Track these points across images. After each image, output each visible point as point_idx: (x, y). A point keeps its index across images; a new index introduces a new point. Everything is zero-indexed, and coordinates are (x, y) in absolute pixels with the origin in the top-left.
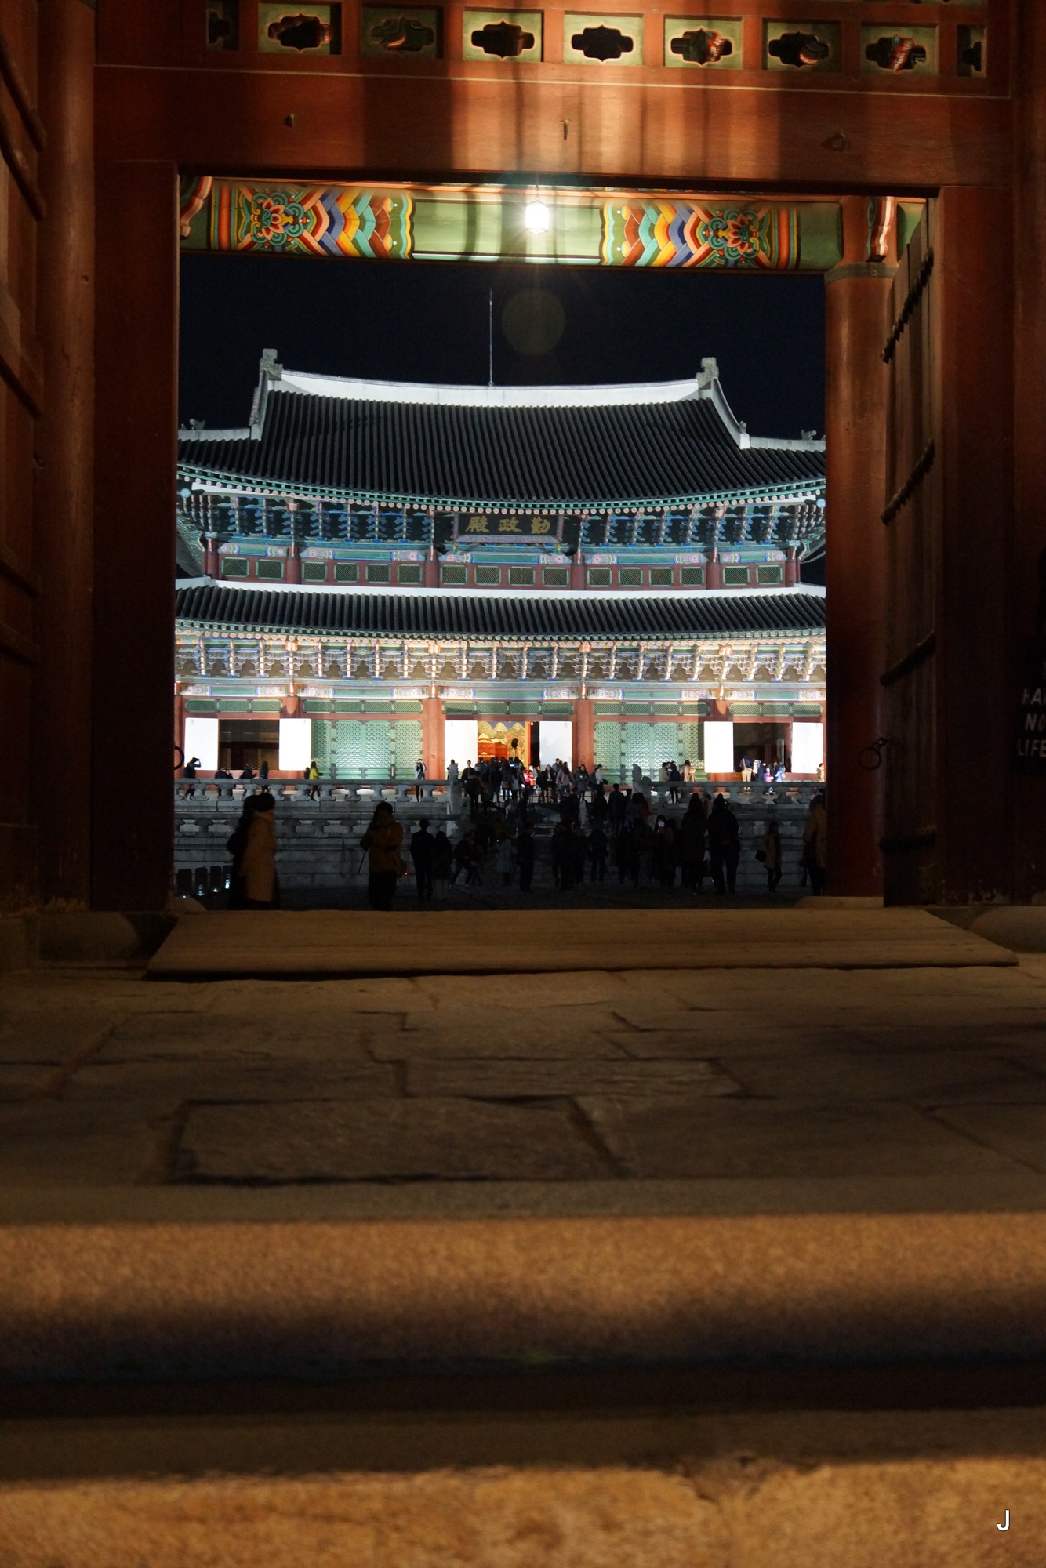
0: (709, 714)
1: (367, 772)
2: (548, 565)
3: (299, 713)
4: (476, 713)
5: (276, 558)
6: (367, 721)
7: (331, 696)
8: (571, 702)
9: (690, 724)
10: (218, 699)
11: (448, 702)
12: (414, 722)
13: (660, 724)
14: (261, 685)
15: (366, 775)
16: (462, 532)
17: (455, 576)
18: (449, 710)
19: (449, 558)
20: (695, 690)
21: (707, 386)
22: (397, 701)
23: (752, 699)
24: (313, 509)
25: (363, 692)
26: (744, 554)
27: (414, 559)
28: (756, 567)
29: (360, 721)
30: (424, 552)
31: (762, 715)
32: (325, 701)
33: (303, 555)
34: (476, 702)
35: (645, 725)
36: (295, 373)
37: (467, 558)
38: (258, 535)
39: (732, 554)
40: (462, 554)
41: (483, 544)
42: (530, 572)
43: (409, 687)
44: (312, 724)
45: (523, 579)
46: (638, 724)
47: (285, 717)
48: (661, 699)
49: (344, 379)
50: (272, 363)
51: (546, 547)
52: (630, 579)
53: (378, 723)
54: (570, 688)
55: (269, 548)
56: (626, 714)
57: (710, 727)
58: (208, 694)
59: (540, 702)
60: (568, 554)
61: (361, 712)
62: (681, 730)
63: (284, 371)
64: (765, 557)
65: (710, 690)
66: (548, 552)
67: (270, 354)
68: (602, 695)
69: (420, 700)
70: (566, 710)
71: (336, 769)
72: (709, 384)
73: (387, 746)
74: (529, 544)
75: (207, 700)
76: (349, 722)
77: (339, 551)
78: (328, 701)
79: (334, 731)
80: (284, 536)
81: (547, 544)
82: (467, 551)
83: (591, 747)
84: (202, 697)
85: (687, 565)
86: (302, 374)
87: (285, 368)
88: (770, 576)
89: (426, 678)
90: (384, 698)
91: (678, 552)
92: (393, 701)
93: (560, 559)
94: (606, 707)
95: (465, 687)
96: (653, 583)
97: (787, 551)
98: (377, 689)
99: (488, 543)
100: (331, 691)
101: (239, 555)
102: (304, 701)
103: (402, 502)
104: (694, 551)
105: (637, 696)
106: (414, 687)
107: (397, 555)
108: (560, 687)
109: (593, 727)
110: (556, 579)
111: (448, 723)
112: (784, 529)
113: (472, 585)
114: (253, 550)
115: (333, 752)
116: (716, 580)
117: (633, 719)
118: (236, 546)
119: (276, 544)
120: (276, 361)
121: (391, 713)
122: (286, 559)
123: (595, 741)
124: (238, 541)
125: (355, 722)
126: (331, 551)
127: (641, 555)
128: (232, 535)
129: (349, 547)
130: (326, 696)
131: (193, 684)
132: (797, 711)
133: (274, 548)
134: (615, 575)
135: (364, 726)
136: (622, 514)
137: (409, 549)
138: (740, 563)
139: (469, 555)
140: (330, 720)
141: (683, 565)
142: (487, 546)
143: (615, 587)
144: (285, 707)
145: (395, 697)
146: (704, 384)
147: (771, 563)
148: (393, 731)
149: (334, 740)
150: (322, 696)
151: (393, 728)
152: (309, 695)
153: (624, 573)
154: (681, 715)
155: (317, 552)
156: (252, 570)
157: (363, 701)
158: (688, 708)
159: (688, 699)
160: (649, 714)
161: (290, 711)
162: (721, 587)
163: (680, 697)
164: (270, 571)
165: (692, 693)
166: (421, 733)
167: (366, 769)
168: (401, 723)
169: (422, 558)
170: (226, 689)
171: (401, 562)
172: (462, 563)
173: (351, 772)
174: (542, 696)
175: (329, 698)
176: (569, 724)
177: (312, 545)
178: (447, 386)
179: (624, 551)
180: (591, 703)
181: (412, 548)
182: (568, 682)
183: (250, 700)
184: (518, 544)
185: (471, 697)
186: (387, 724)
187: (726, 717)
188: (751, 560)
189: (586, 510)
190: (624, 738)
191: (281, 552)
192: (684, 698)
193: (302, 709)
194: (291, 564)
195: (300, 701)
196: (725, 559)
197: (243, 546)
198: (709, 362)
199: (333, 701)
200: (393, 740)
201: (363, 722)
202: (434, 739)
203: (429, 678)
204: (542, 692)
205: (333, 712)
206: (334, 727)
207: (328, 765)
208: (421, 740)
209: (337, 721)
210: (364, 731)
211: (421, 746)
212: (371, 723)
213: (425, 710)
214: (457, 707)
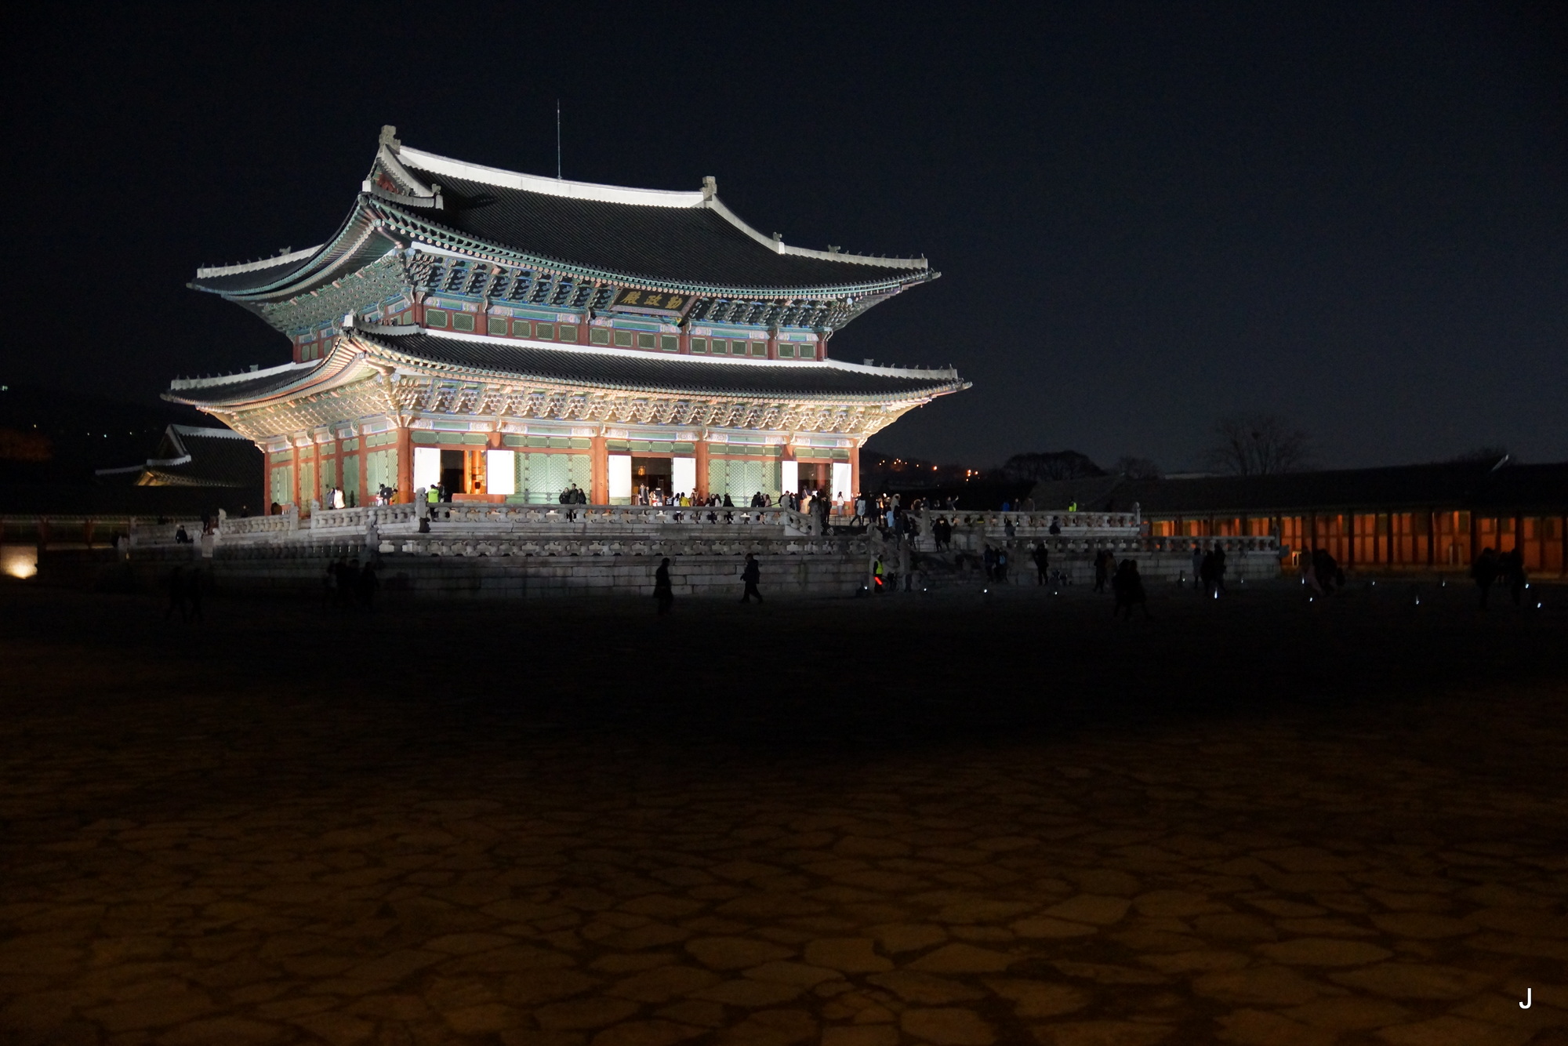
0: (781, 456)
1: (551, 497)
2: (665, 333)
3: (502, 447)
4: (628, 450)
5: (468, 313)
6: (552, 454)
7: (525, 432)
8: (693, 442)
9: (770, 463)
10: (438, 432)
11: (609, 440)
12: (586, 456)
13: (751, 462)
14: (474, 421)
16: (618, 302)
17: (601, 338)
18: (610, 446)
19: (598, 322)
20: (774, 436)
21: (710, 199)
22: (573, 439)
23: (808, 444)
24: (506, 275)
25: (549, 430)
26: (793, 334)
27: (572, 321)
28: (799, 345)
29: (547, 454)
30: (581, 315)
31: (814, 456)
32: (520, 436)
33: (490, 311)
34: (629, 441)
35: (741, 462)
36: (411, 149)
37: (610, 323)
38: (454, 292)
39: (785, 334)
40: (606, 320)
41: (621, 313)
42: (652, 338)
43: (583, 427)
44: (515, 456)
45: (647, 343)
46: (736, 461)
47: (490, 449)
48: (753, 443)
49: (449, 159)
50: (393, 139)
51: (665, 319)
52: (719, 348)
53: (559, 456)
54: (693, 432)
55: (464, 304)
56: (730, 453)
57: (785, 463)
58: (431, 428)
59: (673, 442)
60: (679, 326)
61: (548, 447)
62: (764, 466)
63: (401, 147)
64: (806, 338)
65: (783, 437)
66: (666, 323)
67: (389, 131)
68: (715, 439)
69: (590, 438)
70: (689, 450)
71: (529, 494)
72: (711, 196)
73: (566, 475)
74: (652, 316)
75: (428, 432)
76: (538, 455)
77: (518, 310)
78: (523, 437)
79: (527, 462)
80: (475, 295)
81: (666, 316)
82: (611, 317)
83: (707, 479)
84: (425, 430)
85: (758, 340)
87: (403, 144)
88: (805, 352)
89: (595, 420)
90: (564, 435)
91: (752, 330)
92: (570, 438)
93: (674, 329)
94: (716, 447)
95: (622, 429)
96: (734, 352)
97: (820, 334)
98: (560, 428)
99: (625, 313)
100: (526, 428)
101: (440, 308)
102: (504, 436)
103: (579, 274)
104: (762, 330)
105: (737, 440)
106: (587, 427)
107: (561, 317)
108: (688, 431)
109: (708, 464)
110: (669, 345)
111: (611, 457)
112: (824, 318)
113: (612, 345)
114: (452, 305)
115: (527, 479)
116: (775, 354)
117: (734, 458)
118: (438, 300)
119: (468, 301)
120: (395, 137)
121: (569, 449)
122: (476, 315)
123: (709, 474)
124: (440, 296)
125: (543, 455)
126: (511, 310)
127: (728, 330)
128: (435, 290)
129: (525, 308)
130: (522, 433)
131: (419, 419)
132: (834, 455)
133: (468, 304)
134: (709, 345)
135: (549, 458)
136: (722, 298)
137: (569, 313)
138: (789, 341)
139: (611, 321)
140: (525, 452)
141: (754, 340)
142: (624, 315)
143: (709, 354)
144: (490, 441)
145: (573, 435)
146: (707, 197)
147: (809, 342)
148: (570, 463)
149: (527, 469)
150: (518, 433)
151: (570, 460)
152: (509, 431)
153: (715, 342)
154: (764, 455)
155: (501, 311)
156: (450, 322)
157: (548, 437)
158: (768, 451)
159: (769, 443)
160: (745, 454)
161: (496, 443)
162: (778, 359)
163: (765, 442)
164: (461, 325)
165: (772, 439)
166: (590, 465)
167: (551, 494)
168: (576, 456)
169: (578, 321)
170: (445, 424)
171: (562, 323)
172: (606, 327)
173: (540, 496)
174: (675, 438)
175: (523, 435)
176: (694, 460)
177: (498, 304)
178: (529, 176)
180: (708, 444)
181: (572, 313)
182: (694, 428)
183: (463, 433)
184: (646, 315)
185: (626, 437)
186: (566, 456)
187: (791, 458)
188: (797, 339)
189: (704, 292)
190: (728, 472)
191: (473, 308)
192: (767, 443)
193: (504, 443)
194: (479, 318)
195: (502, 436)
196: (781, 338)
197: (443, 300)
198: (711, 180)
199: (526, 436)
200: (570, 470)
201: (548, 455)
202: (601, 471)
203: (598, 421)
204: (675, 434)
205: (526, 446)
206: (527, 458)
207: (523, 490)
208: (591, 471)
209: (530, 453)
210: (549, 462)
211: (590, 475)
212: (554, 455)
213: (595, 446)
214: (616, 445)
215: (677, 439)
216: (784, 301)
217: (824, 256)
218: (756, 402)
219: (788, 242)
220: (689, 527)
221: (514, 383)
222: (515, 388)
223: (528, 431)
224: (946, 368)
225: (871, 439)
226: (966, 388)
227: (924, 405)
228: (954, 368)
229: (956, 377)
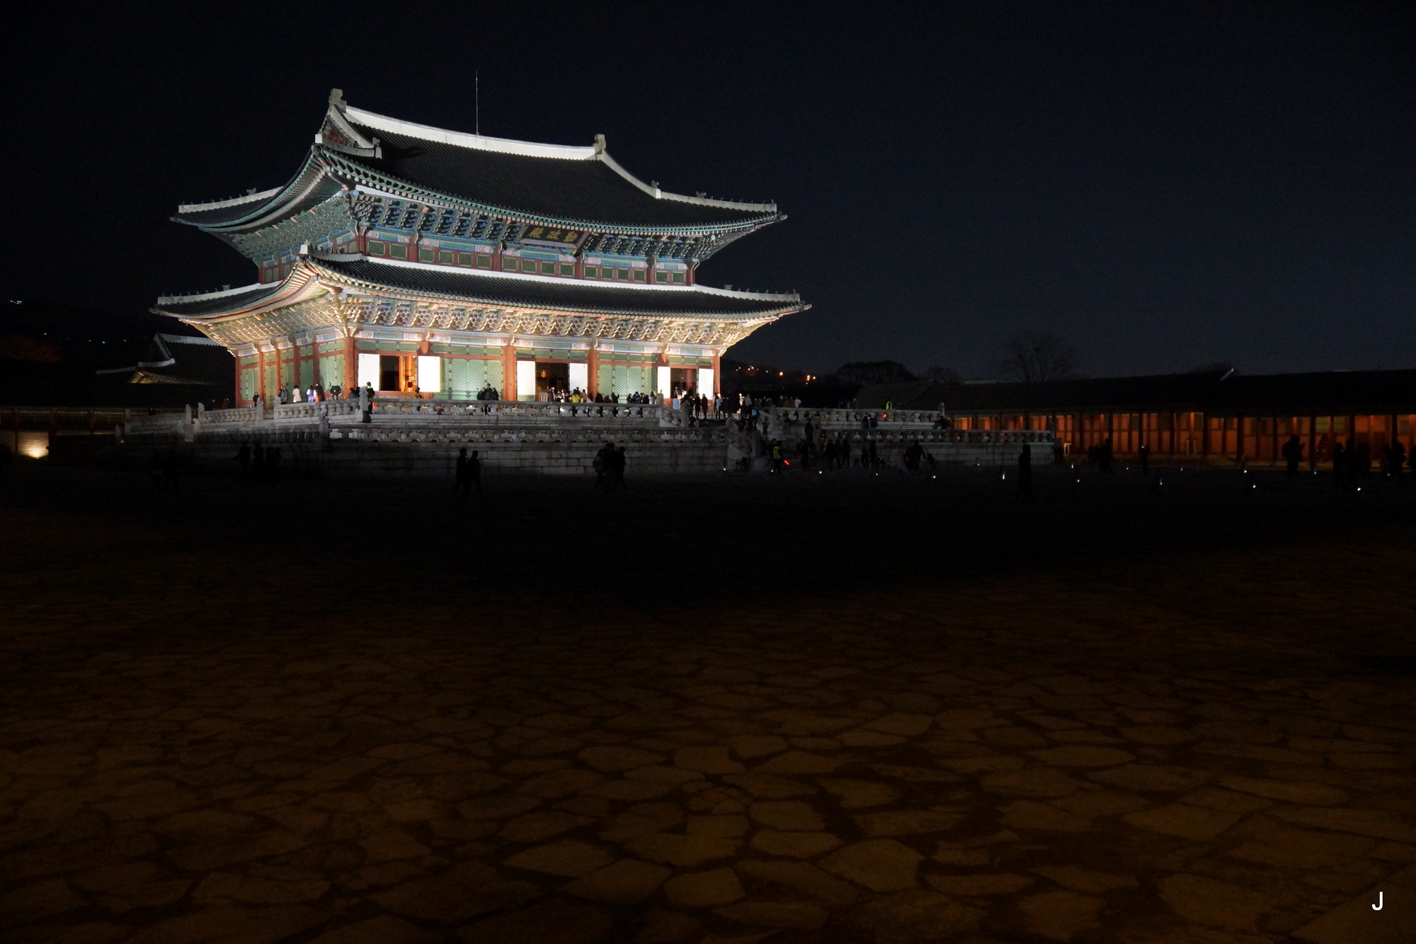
0: (657, 362)
1: (470, 394)
2: (563, 262)
3: (430, 353)
4: (533, 356)
5: (402, 244)
6: (470, 359)
7: (449, 342)
8: (586, 351)
9: (648, 368)
10: (378, 341)
11: (517, 349)
12: (498, 361)
13: (632, 367)
14: (406, 332)
15: (470, 396)
16: (525, 236)
17: (511, 265)
18: (518, 354)
19: (509, 252)
20: (651, 347)
21: (600, 153)
22: (489, 347)
23: (679, 353)
24: (433, 213)
25: (469, 340)
26: (667, 264)
27: (488, 251)
28: (672, 272)
29: (467, 359)
30: (495, 247)
31: (683, 363)
32: (445, 345)
33: (421, 243)
34: (533, 349)
35: (625, 367)
36: (355, 109)
37: (518, 254)
38: (391, 226)
39: (661, 264)
40: (515, 251)
41: (527, 245)
42: (553, 266)
43: (496, 338)
44: (441, 361)
45: (549, 270)
46: (621, 367)
47: (420, 355)
48: (635, 352)
49: (387, 117)
50: (340, 100)
51: (564, 251)
52: (607, 275)
53: (477, 361)
54: (586, 342)
55: (399, 236)
56: (615, 360)
57: (660, 369)
58: (372, 337)
59: (569, 351)
60: (575, 256)
61: (467, 354)
62: (643, 371)
63: (347, 107)
64: (677, 267)
65: (659, 347)
66: (564, 254)
67: (337, 94)
68: (604, 348)
69: (502, 347)
70: (583, 357)
71: (452, 392)
72: (601, 151)
73: (483, 376)
74: (553, 247)
75: (370, 341)
76: (460, 360)
77: (443, 242)
79: (450, 366)
81: (564, 248)
82: (519, 249)
83: (598, 380)
84: (368, 339)
85: (639, 268)
86: (360, 110)
87: (349, 104)
88: (677, 279)
89: (506, 332)
90: (480, 344)
91: (634, 260)
92: (485, 347)
93: (571, 259)
94: (605, 355)
95: (528, 339)
96: (619, 278)
97: (689, 264)
98: (477, 338)
99: (531, 245)
100: (450, 338)
101: (379, 240)
102: (432, 344)
103: (493, 213)
104: (642, 260)
105: (621, 350)
106: (499, 338)
107: (478, 248)
108: (582, 342)
109: (598, 369)
110: (566, 271)
111: (519, 362)
112: (692, 251)
113: (520, 272)
114: (390, 237)
115: (450, 380)
116: (652, 280)
117: (619, 363)
118: (378, 233)
119: (403, 234)
120: (342, 98)
121: (484, 355)
122: (409, 245)
123: (599, 377)
124: (379, 230)
125: (464, 360)
126: (438, 242)
127: (614, 260)
128: (375, 225)
129: (450, 240)
130: (446, 342)
131: (362, 330)
132: (700, 362)
133: (402, 237)
134: (599, 271)
135: (468, 363)
136: (610, 234)
137: (484, 245)
138: (664, 270)
139: (519, 251)
140: (448, 358)
141: (635, 268)
142: (529, 246)
143: (599, 279)
144: (420, 348)
145: (488, 344)
146: (598, 151)
147: (680, 270)
148: (486, 367)
149: (450, 371)
150: (443, 342)
151: (486, 365)
152: (436, 341)
153: (604, 270)
154: (644, 361)
155: (430, 242)
156: (387, 250)
157: (468, 346)
158: (646, 358)
159: (647, 352)
160: (628, 360)
161: (425, 350)
162: (655, 283)
163: (643, 351)
164: (397, 253)
165: (649, 349)
166: (502, 369)
167: (470, 392)
168: (490, 361)
169: (492, 252)
170: (383, 334)
171: (479, 253)
172: (515, 257)
173: (461, 394)
174: (572, 347)
175: (447, 344)
176: (586, 365)
177: (427, 237)
178: (452, 132)
179: (605, 257)
180: (598, 352)
181: (486, 244)
182: (586, 339)
183: (398, 342)
184: (548, 246)
185: (531, 346)
186: (482, 362)
187: (665, 364)
188: (671, 268)
189: (595, 229)
190: (614, 375)
191: (407, 240)
192: (645, 352)
193: (431, 350)
194: (412, 248)
195: (430, 344)
196: (657, 267)
197: (382, 233)
198: (601, 137)
199: (450, 345)
200: (486, 373)
202: (511, 373)
203: (508, 333)
204: (571, 344)
205: (450, 353)
206: (450, 363)
207: (447, 389)
208: (502, 373)
209: (452, 358)
210: (468, 366)
211: (502, 377)
212: (473, 361)
213: (506, 353)
214: (523, 352)
216: (660, 237)
217: (692, 201)
218: (637, 318)
219: (663, 189)
220: (583, 419)
221: (440, 301)
222: (441, 306)
223: (451, 341)
224: (790, 292)
225: (730, 349)
226: (807, 309)
227: (773, 322)
228: (797, 292)
229: (799, 300)
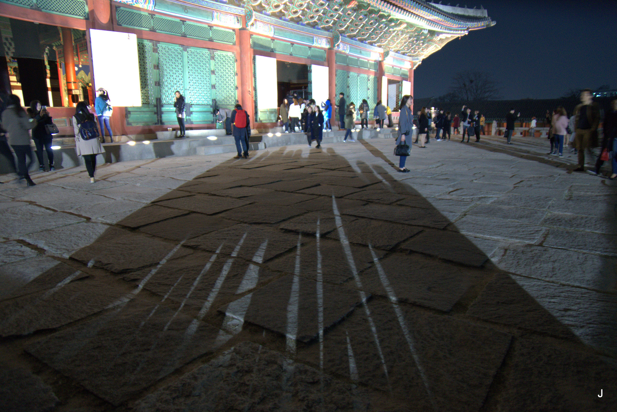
3: (114, 26)
4: (273, 51)
6: (188, 47)
7: (150, 7)
8: (325, 49)
9: (372, 77)
11: (254, 36)
12: (230, 54)
13: (361, 74)
15: (191, 113)
18: (255, 44)
20: (374, 53)
22: (215, 28)
25: (183, 9)
29: (182, 45)
31: (393, 74)
32: (142, 13)
34: (273, 40)
35: (356, 75)
43: (227, 13)
44: (138, 44)
46: (353, 73)
47: (94, 28)
48: (362, 56)
53: (199, 50)
54: (326, 38)
56: (349, 64)
59: (310, 47)
62: (368, 79)
65: (379, 55)
68: (341, 49)
69: (234, 30)
70: (321, 57)
71: (161, 105)
73: (208, 80)
76: (171, 46)
78: (146, 14)
79: (155, 55)
83: (335, 89)
89: (240, 6)
90: (205, 20)
92: (211, 27)
94: (342, 57)
95: (267, 23)
102: (117, 8)
105: (354, 53)
106: (232, 13)
108: (322, 36)
111: (258, 57)
115: (157, 83)
117: (352, 70)
121: (210, 41)
123: (336, 85)
125: (177, 47)
130: (146, 6)
132: (402, 74)
135: (185, 53)
140: (151, 40)
144: (92, 12)
145: (214, 22)
148: (212, 62)
149: (156, 65)
150: (140, 6)
151: (213, 58)
154: (369, 69)
157: (183, 21)
158: (372, 65)
159: (372, 59)
160: (358, 66)
161: (103, 18)
163: (368, 56)
166: (235, 67)
168: (219, 53)
174: (313, 43)
175: (147, 10)
176: (328, 69)
180: (337, 53)
182: (328, 33)
185: (271, 34)
186: (206, 52)
190: (348, 83)
193: (117, 20)
195: (114, 8)
199: (152, 14)
200: (213, 72)
201: (185, 47)
202: (249, 75)
203: (243, 7)
204: (313, 38)
205: (153, 30)
206: (155, 50)
207: (153, 100)
208: (237, 74)
209: (159, 42)
210: (186, 60)
211: (236, 81)
212: (192, 49)
213: (241, 42)
214: (261, 43)
215: (314, 45)
223: (154, 5)
224: (478, 8)
226: (492, 25)
228: (485, 9)
229: (487, 16)
